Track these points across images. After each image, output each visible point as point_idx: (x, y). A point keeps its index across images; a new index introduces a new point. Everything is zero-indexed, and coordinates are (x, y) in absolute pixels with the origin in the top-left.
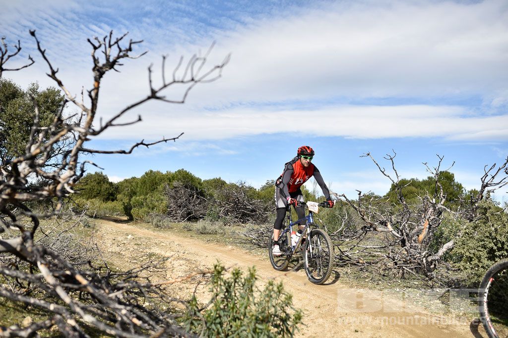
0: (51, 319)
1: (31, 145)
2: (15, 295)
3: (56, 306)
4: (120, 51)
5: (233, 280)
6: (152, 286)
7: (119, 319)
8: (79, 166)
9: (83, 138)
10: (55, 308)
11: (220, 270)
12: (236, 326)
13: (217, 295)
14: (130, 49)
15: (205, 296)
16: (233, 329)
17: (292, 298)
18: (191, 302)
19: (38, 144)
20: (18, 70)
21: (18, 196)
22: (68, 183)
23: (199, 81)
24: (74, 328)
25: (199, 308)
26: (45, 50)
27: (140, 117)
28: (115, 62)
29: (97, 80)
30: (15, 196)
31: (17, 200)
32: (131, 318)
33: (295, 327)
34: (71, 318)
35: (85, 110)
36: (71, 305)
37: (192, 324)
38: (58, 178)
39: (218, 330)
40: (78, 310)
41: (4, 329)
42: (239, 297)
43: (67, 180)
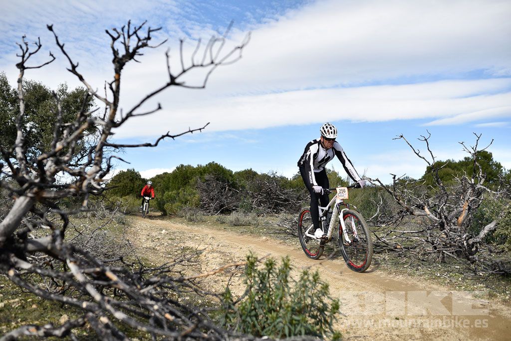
0: (84, 317)
1: (56, 142)
2: (47, 294)
3: (89, 303)
4: (139, 40)
5: (266, 271)
6: (184, 280)
7: (153, 315)
8: (104, 160)
9: (107, 133)
10: (87, 306)
11: (253, 262)
12: (272, 318)
13: (251, 287)
14: (149, 38)
15: (238, 289)
16: (269, 321)
17: (329, 287)
18: (225, 295)
19: (62, 141)
20: (39, 67)
21: (46, 195)
22: (94, 179)
23: (220, 63)
24: (107, 326)
25: (234, 301)
26: (64, 45)
27: (159, 105)
28: (135, 52)
29: (118, 71)
30: (43, 194)
31: (45, 198)
32: (163, 313)
33: (333, 316)
34: (104, 315)
35: (108, 103)
36: (102, 302)
37: (227, 317)
38: (84, 174)
39: (253, 322)
40: (108, 307)
41: (38, 328)
42: (273, 288)
43: (93, 176)
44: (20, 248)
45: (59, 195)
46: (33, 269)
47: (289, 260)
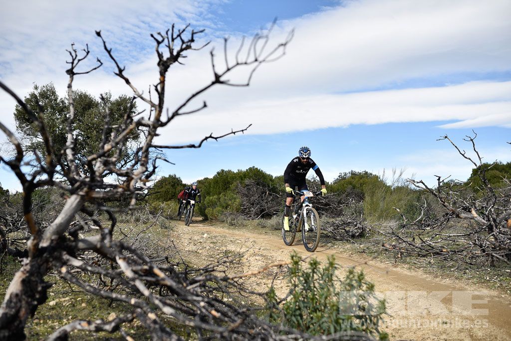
0: (133, 313)
1: (104, 144)
2: (97, 291)
3: (137, 300)
4: (183, 42)
5: (310, 271)
6: (229, 279)
7: (199, 312)
8: (150, 162)
9: (152, 134)
10: (135, 303)
11: (297, 260)
12: (317, 317)
13: (295, 286)
14: (192, 40)
15: (282, 290)
16: (314, 321)
17: (375, 288)
18: (269, 294)
19: (110, 143)
20: (87, 73)
21: (95, 195)
22: (140, 179)
23: (264, 61)
24: (155, 322)
25: (278, 300)
26: (111, 50)
27: (205, 103)
28: (178, 55)
29: (163, 74)
30: (92, 194)
31: (94, 198)
32: (209, 310)
33: (379, 317)
34: (152, 312)
35: (153, 105)
36: (150, 298)
37: (271, 316)
38: (131, 175)
39: (298, 321)
40: (157, 302)
41: (89, 323)
42: (318, 288)
43: (140, 176)
44: (71, 246)
45: (108, 195)
46: (84, 266)
47: (334, 259)
